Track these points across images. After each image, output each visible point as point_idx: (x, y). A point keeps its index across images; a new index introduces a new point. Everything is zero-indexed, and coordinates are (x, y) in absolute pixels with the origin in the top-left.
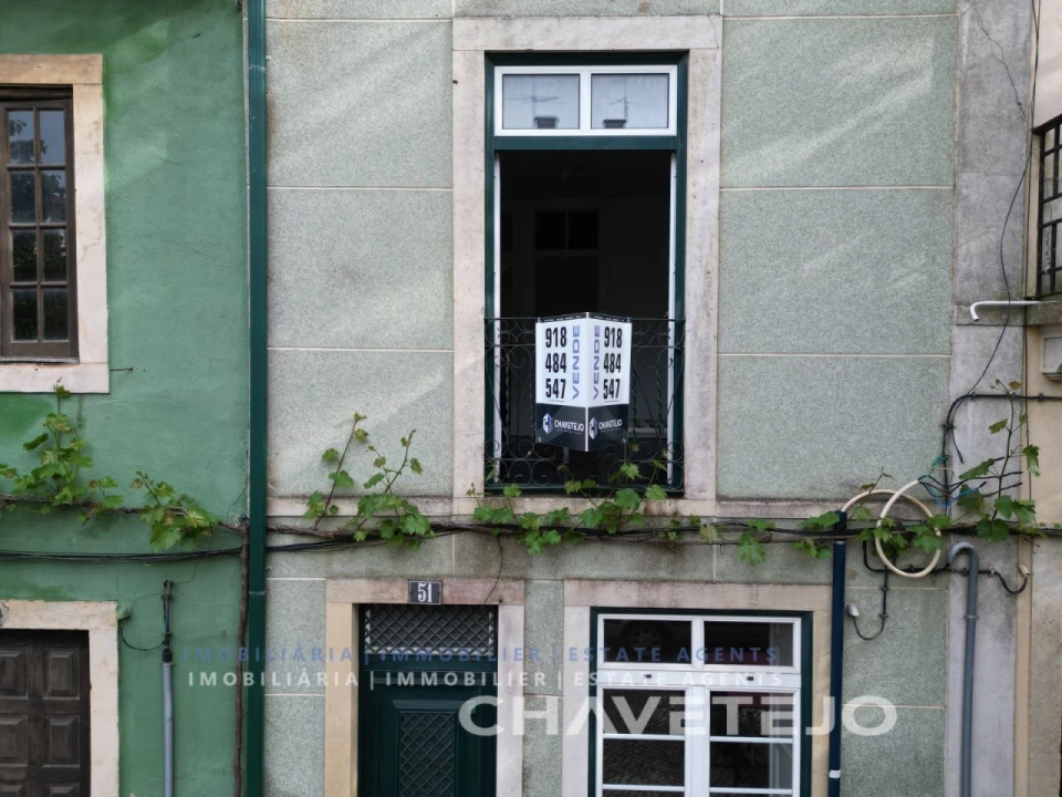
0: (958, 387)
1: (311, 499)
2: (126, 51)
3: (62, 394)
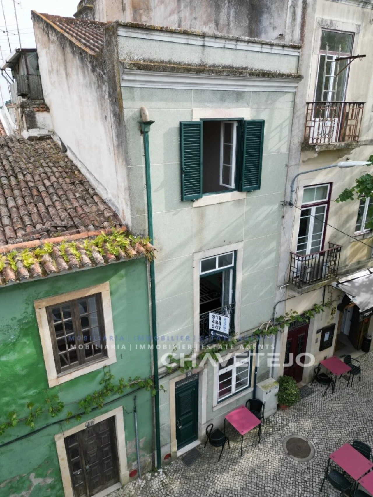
0: (277, 301)
1: (166, 366)
3: (104, 367)
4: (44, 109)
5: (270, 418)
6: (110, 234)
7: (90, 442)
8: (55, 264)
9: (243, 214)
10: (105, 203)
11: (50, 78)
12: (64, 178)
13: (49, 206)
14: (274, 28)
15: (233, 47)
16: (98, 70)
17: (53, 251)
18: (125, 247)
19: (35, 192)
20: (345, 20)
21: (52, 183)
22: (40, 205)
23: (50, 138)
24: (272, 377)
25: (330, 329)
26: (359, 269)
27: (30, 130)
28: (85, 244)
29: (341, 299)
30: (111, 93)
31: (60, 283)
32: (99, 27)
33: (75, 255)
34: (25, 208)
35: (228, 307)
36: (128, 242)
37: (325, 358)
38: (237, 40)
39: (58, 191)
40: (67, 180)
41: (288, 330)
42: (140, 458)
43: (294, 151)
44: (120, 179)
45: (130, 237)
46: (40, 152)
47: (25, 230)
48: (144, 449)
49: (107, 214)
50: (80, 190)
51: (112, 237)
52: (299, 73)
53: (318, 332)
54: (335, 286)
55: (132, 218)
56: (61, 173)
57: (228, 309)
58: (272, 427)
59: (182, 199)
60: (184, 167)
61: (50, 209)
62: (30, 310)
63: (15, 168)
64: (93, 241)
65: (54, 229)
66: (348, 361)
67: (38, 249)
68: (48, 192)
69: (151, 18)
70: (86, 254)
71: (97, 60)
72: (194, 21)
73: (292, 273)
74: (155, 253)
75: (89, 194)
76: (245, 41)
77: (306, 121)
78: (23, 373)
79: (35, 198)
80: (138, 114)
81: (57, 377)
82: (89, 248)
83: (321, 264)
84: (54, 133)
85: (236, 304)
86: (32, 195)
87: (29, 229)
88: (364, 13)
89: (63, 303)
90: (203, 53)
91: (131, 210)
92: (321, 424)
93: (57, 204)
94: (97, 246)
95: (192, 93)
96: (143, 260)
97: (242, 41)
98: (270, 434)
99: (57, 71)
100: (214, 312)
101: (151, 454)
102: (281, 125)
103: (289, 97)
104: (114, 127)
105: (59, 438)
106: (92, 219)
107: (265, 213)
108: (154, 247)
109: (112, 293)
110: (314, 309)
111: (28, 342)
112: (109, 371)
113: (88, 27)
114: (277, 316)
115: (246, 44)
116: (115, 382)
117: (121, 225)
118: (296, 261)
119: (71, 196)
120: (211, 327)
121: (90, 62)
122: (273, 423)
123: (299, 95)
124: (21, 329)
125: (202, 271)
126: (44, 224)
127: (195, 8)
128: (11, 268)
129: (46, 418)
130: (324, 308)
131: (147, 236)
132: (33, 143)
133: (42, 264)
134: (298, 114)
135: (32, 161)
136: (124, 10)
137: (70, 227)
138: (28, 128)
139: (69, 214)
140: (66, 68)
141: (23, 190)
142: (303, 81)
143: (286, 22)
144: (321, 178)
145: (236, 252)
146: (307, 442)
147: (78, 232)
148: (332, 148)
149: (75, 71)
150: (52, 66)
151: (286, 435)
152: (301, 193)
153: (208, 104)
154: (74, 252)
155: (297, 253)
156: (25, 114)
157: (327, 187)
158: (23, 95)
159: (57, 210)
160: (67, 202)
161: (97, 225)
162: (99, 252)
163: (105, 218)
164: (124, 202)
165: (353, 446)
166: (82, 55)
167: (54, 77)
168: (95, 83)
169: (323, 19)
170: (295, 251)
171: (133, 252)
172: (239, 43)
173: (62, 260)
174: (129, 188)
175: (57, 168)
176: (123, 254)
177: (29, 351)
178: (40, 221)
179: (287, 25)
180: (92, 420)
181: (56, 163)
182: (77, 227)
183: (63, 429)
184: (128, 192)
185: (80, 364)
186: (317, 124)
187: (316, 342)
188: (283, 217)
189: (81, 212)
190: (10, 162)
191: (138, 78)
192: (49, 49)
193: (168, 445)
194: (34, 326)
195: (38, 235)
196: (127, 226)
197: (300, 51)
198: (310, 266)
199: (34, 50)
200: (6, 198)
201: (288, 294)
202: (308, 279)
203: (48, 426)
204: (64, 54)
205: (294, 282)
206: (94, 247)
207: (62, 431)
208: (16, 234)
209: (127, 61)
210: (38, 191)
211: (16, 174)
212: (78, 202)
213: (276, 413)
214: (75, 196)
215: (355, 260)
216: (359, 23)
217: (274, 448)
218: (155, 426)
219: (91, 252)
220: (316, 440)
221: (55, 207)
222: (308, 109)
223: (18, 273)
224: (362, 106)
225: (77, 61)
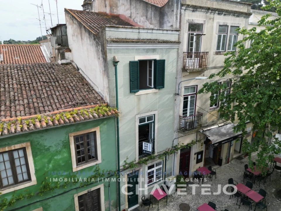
0: (174, 138)
1: (123, 166)
2: (101, 125)
3: (96, 164)
4: (69, 51)
5: (172, 195)
6: (100, 106)
7: (89, 200)
8: (79, 118)
9: (157, 99)
10: (97, 93)
11: (73, 38)
12: (79, 83)
13: (73, 95)
14: (169, 22)
15: (151, 32)
16: (97, 40)
17: (78, 113)
18: (107, 111)
19: (67, 89)
20: (199, 19)
21: (74, 85)
22: (70, 94)
23: (71, 63)
24: (173, 175)
25: (201, 153)
26: (213, 125)
27: (62, 60)
28: (90, 110)
29: (205, 138)
30: (102, 50)
31: (80, 126)
32: (94, 15)
33: (87, 114)
34: (64, 95)
35: (151, 140)
36: (108, 109)
37: (200, 167)
38: (153, 29)
39: (77, 88)
40: (81, 83)
41: (180, 153)
42: (111, 210)
43: (179, 72)
44: (105, 83)
45: (108, 107)
46: (67, 70)
47: (65, 105)
48: (113, 206)
49: (99, 98)
50: (86, 88)
51: (101, 107)
52: (179, 41)
53: (195, 154)
54: (202, 132)
55: (110, 99)
56: (77, 80)
57: (151, 141)
58: (173, 199)
59: (131, 92)
60: (131, 79)
61: (74, 96)
62: (67, 137)
63: (57, 78)
64: (93, 109)
65: (77, 104)
66: (210, 168)
67: (72, 112)
68: (72, 89)
69: (118, 11)
70: (91, 114)
71: (96, 36)
72: (137, 14)
73: (180, 125)
74: (119, 114)
75: (90, 89)
76: (156, 30)
77: (184, 60)
78: (63, 164)
79: (67, 91)
80: (113, 59)
81: (77, 167)
82: (92, 112)
83: (193, 121)
84: (73, 61)
85: (155, 139)
86: (66, 90)
87: (66, 104)
88: (207, 16)
89: (80, 135)
90: (139, 35)
91: (109, 96)
92: (196, 197)
93: (77, 94)
94: (95, 111)
95: (135, 50)
96: (114, 117)
97: (154, 30)
98: (172, 202)
99: (77, 36)
100: (145, 142)
101: (116, 209)
102: (173, 61)
103: (176, 50)
104: (103, 63)
105: (76, 196)
106: (92, 100)
107: (167, 98)
108: (119, 111)
109: (100, 131)
110: (192, 143)
111: (65, 151)
112: (98, 167)
113: (90, 15)
114: (174, 145)
115: (156, 31)
116: (101, 172)
117: (105, 103)
118: (182, 120)
119: (83, 90)
120: (144, 149)
121: (93, 36)
122: (174, 197)
123: (180, 49)
124: (63, 145)
125: (140, 123)
126: (72, 102)
127: (137, 9)
128: (62, 119)
129: (71, 186)
130: (197, 143)
131: (116, 107)
132: (63, 66)
133: (74, 118)
134: (180, 57)
135: (64, 75)
136: (106, 6)
137: (83, 103)
138: (61, 59)
139: (82, 98)
140: (81, 36)
141: (62, 87)
142: (181, 44)
143: (173, 20)
144: (192, 83)
145: (154, 115)
146: (189, 205)
147: (87, 105)
148: (195, 71)
149: (86, 38)
150: (74, 33)
151: (179, 202)
152: (183, 89)
153: (141, 54)
154: (86, 113)
155: (183, 116)
156: (60, 53)
157: (195, 87)
158: (59, 45)
159: (77, 96)
160: (81, 93)
161: (94, 102)
162: (96, 113)
163: (98, 100)
164: (106, 93)
165: (208, 204)
166: (90, 33)
167: (75, 38)
168: (95, 44)
169: (189, 19)
170: (182, 115)
171: (110, 114)
172: (153, 30)
173: (81, 116)
174: (109, 87)
175: (75, 78)
176: (106, 114)
177: (66, 155)
178: (70, 101)
179: (174, 22)
180: (90, 189)
181: (75, 76)
182: (86, 103)
183: (78, 192)
184: (108, 89)
185: (86, 162)
186: (188, 60)
187: (195, 159)
188: (175, 100)
189: (87, 97)
190: (54, 75)
191: (113, 45)
192: (73, 26)
193: (124, 205)
194: (68, 144)
195: (70, 107)
196: (107, 103)
197: (179, 32)
198: (188, 122)
199: (65, 25)
200: (55, 91)
201: (179, 135)
202: (188, 128)
203: (72, 190)
204: (81, 30)
205: (181, 130)
206: (94, 111)
207: (77, 193)
208: (61, 106)
209: (109, 40)
210: (68, 88)
211: (58, 81)
212: (86, 93)
213: (175, 193)
214: (85, 90)
215: (211, 120)
216: (205, 20)
217: (173, 208)
218: (118, 195)
219: (93, 113)
220: (193, 204)
221: (76, 95)
222: (184, 55)
223: (64, 121)
224: (207, 53)
225: (87, 35)
